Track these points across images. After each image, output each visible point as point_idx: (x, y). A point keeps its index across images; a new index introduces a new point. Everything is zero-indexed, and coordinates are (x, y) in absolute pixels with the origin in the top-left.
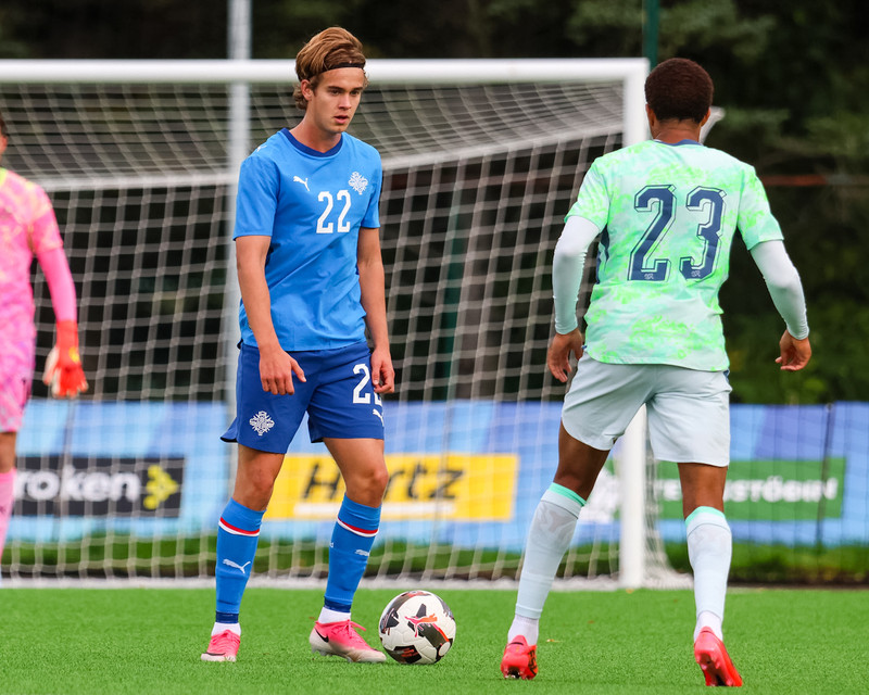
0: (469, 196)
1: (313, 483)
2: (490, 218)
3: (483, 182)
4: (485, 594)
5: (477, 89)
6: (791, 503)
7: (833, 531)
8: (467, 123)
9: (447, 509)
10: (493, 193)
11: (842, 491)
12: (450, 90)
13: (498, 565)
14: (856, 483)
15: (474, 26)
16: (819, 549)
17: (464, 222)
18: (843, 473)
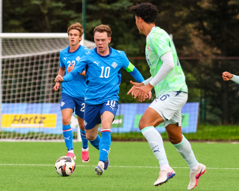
0: (47, 62)
1: (15, 120)
2: (52, 66)
3: (50, 59)
4: (50, 143)
5: (49, 40)
6: (116, 124)
7: (121, 130)
8: (46, 46)
9: (42, 125)
10: (52, 61)
11: (123, 122)
12: (43, 40)
13: (53, 137)
14: (125, 120)
15: (48, 26)
16: (118, 134)
17: (46, 67)
18: (123, 118)
